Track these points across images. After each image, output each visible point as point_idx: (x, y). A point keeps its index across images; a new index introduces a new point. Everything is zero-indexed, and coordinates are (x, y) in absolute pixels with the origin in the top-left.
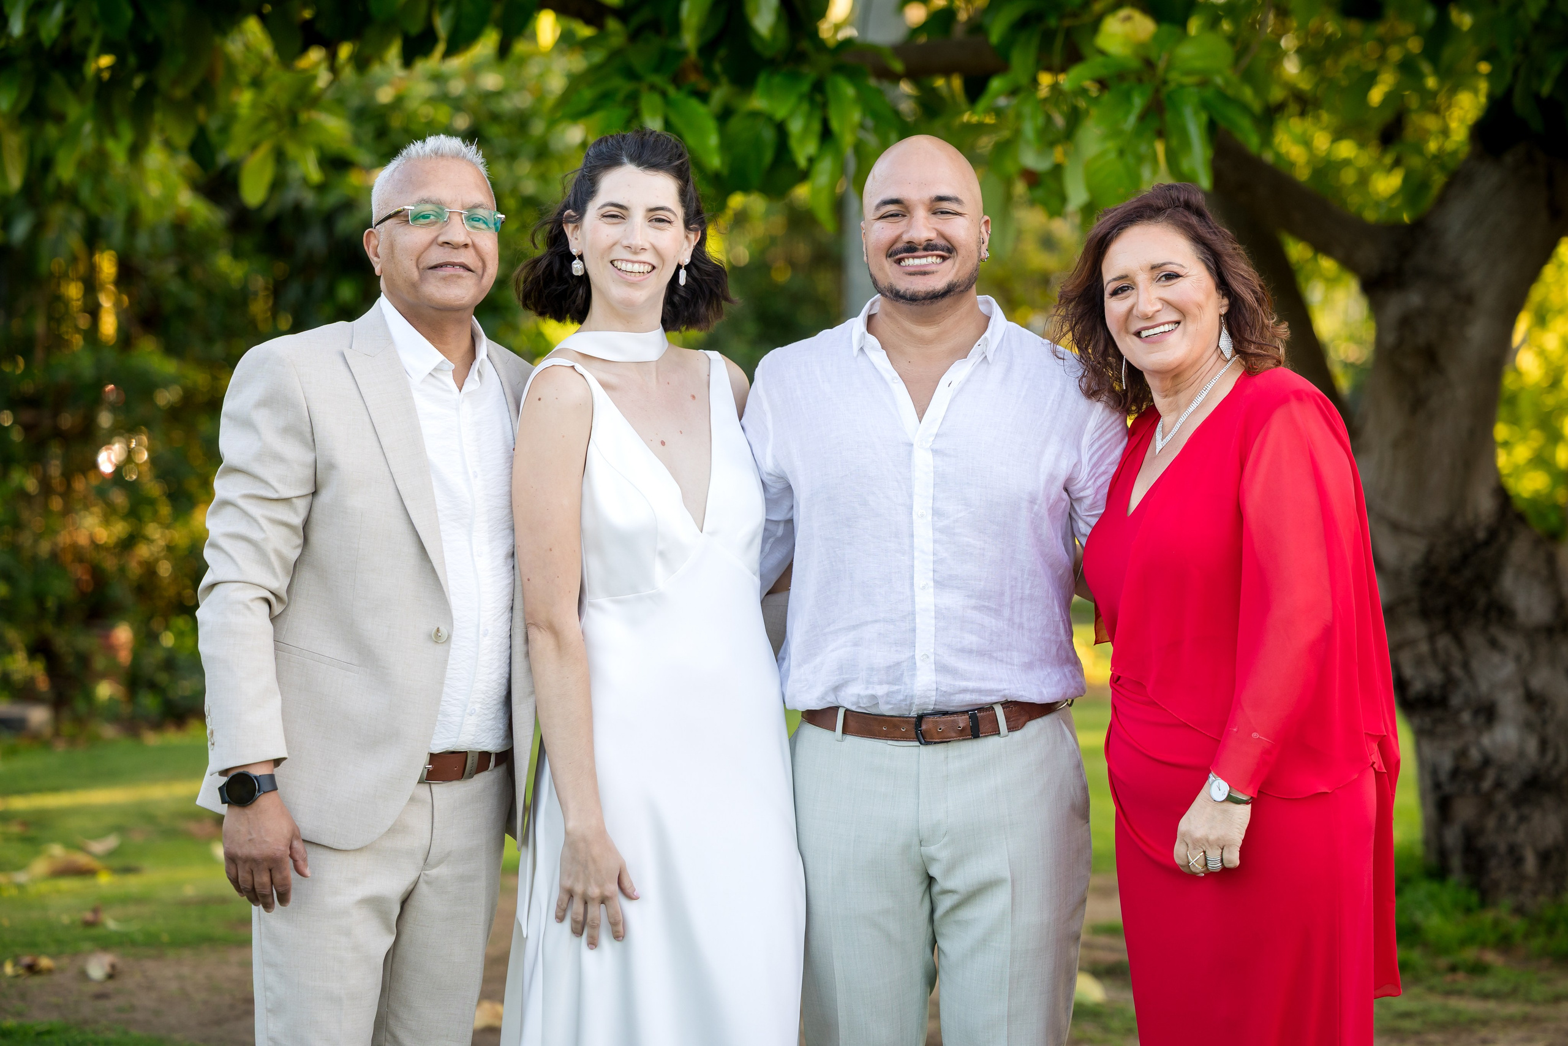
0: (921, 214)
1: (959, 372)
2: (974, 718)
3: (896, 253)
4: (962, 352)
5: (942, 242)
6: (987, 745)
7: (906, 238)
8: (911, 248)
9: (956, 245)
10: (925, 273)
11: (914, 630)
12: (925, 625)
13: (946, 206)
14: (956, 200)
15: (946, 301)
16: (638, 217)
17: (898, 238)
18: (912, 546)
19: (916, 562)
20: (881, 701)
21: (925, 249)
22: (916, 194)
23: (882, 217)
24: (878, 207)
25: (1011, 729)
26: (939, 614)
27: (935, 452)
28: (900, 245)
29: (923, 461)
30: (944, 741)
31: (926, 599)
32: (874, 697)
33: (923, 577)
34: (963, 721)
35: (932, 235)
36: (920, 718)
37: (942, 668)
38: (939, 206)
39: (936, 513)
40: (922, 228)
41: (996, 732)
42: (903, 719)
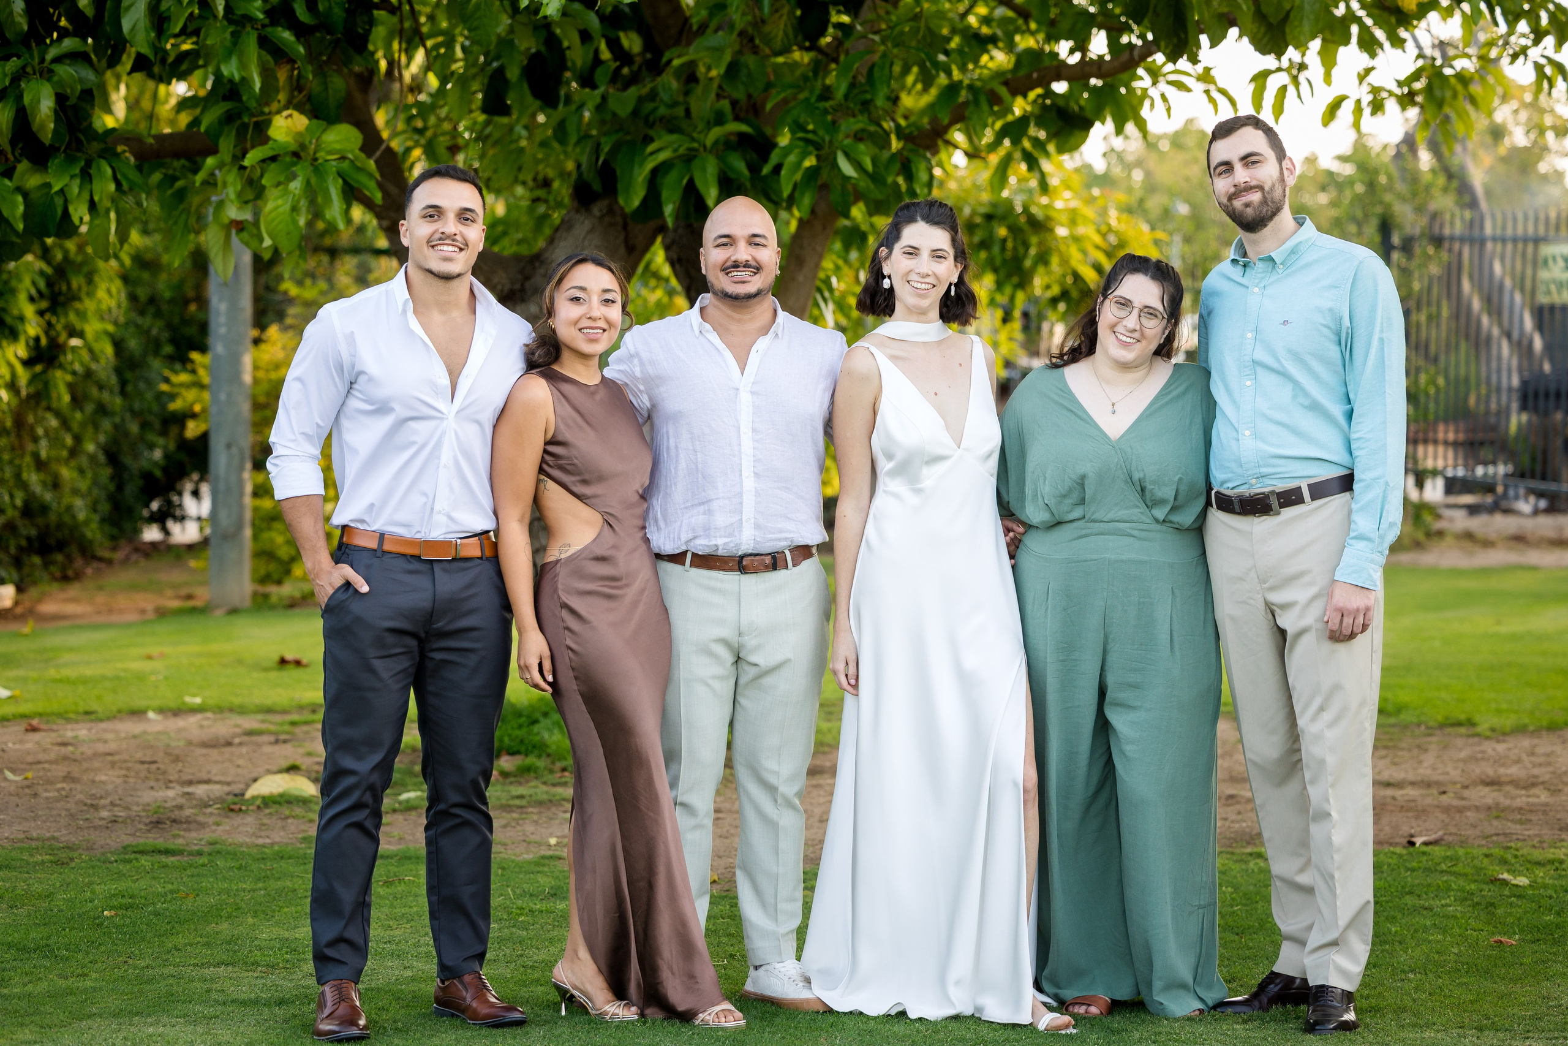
0: (742, 245)
1: (763, 344)
2: (774, 558)
3: (727, 269)
4: (765, 331)
5: (754, 264)
6: (780, 575)
7: (733, 258)
8: (736, 265)
9: (762, 264)
10: (744, 282)
11: (741, 503)
12: (749, 500)
13: (757, 240)
14: (764, 237)
15: (756, 299)
16: (925, 254)
17: (729, 258)
18: (740, 452)
19: (743, 462)
20: (720, 548)
21: (744, 266)
22: (740, 232)
23: (718, 246)
24: (715, 239)
25: (794, 565)
26: (757, 493)
27: (753, 393)
28: (729, 264)
29: (745, 398)
30: (756, 571)
31: (749, 484)
32: (716, 546)
33: (747, 471)
34: (768, 560)
35: (749, 258)
36: (742, 557)
37: (757, 527)
38: (754, 240)
39: (754, 430)
40: (743, 253)
41: (787, 568)
42: (731, 558)
